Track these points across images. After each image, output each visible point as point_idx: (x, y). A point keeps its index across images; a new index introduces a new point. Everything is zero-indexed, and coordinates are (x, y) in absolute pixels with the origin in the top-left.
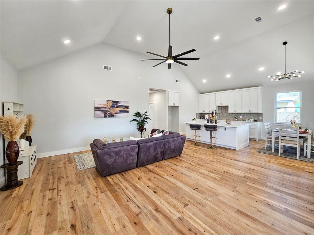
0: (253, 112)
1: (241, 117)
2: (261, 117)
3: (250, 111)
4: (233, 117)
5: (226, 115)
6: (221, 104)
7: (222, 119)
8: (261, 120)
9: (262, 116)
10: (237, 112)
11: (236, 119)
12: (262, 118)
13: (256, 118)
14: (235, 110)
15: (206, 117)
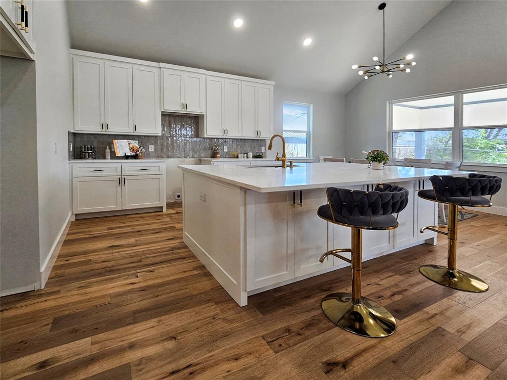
1: (226, 149)
3: (259, 133)
11: (216, 153)
14: (225, 128)
15: (122, 147)
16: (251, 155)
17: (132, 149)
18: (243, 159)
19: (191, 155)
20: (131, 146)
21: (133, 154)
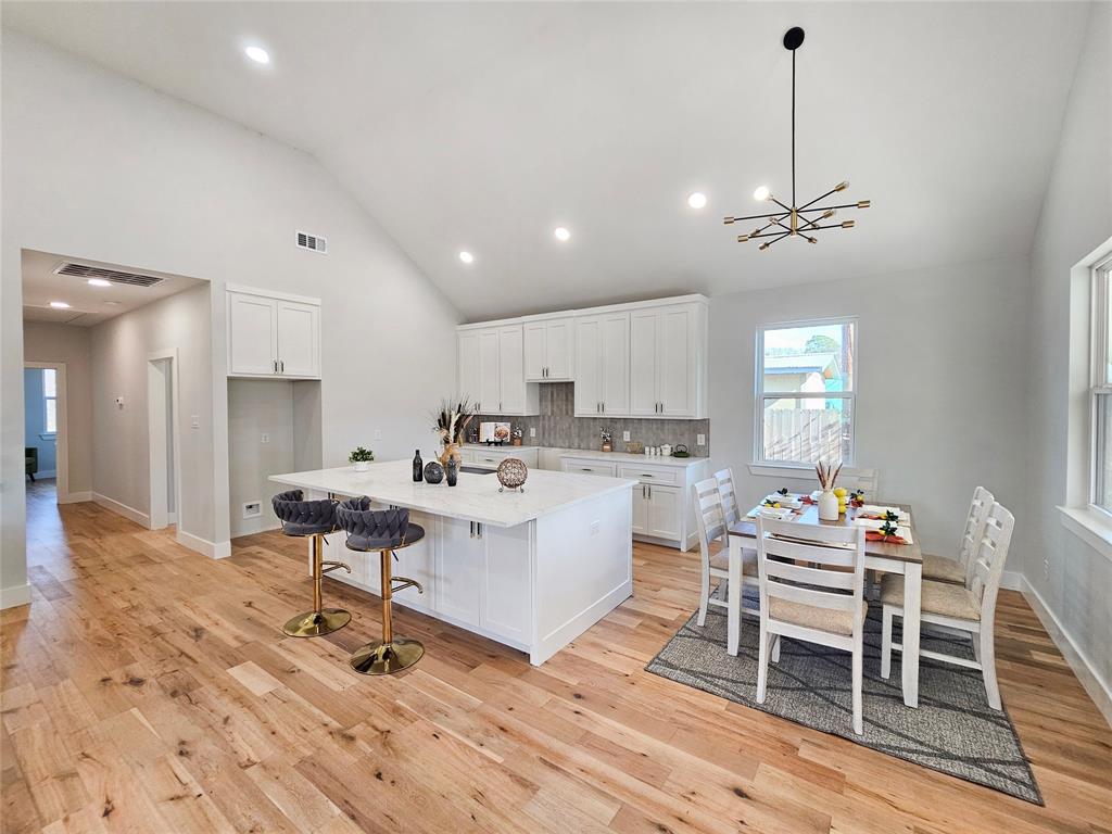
0: (671, 412)
1: (627, 436)
2: (703, 436)
3: (659, 407)
4: (595, 436)
5: (570, 428)
6: (546, 372)
7: (552, 442)
8: (705, 452)
9: (707, 432)
10: (610, 412)
11: (607, 442)
12: (707, 439)
13: (686, 442)
14: (600, 401)
15: (488, 431)
16: (667, 450)
17: (498, 434)
18: (653, 460)
19: (576, 445)
20: (498, 430)
21: (498, 440)
